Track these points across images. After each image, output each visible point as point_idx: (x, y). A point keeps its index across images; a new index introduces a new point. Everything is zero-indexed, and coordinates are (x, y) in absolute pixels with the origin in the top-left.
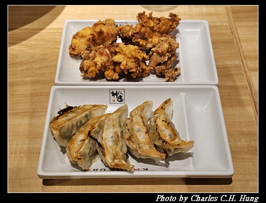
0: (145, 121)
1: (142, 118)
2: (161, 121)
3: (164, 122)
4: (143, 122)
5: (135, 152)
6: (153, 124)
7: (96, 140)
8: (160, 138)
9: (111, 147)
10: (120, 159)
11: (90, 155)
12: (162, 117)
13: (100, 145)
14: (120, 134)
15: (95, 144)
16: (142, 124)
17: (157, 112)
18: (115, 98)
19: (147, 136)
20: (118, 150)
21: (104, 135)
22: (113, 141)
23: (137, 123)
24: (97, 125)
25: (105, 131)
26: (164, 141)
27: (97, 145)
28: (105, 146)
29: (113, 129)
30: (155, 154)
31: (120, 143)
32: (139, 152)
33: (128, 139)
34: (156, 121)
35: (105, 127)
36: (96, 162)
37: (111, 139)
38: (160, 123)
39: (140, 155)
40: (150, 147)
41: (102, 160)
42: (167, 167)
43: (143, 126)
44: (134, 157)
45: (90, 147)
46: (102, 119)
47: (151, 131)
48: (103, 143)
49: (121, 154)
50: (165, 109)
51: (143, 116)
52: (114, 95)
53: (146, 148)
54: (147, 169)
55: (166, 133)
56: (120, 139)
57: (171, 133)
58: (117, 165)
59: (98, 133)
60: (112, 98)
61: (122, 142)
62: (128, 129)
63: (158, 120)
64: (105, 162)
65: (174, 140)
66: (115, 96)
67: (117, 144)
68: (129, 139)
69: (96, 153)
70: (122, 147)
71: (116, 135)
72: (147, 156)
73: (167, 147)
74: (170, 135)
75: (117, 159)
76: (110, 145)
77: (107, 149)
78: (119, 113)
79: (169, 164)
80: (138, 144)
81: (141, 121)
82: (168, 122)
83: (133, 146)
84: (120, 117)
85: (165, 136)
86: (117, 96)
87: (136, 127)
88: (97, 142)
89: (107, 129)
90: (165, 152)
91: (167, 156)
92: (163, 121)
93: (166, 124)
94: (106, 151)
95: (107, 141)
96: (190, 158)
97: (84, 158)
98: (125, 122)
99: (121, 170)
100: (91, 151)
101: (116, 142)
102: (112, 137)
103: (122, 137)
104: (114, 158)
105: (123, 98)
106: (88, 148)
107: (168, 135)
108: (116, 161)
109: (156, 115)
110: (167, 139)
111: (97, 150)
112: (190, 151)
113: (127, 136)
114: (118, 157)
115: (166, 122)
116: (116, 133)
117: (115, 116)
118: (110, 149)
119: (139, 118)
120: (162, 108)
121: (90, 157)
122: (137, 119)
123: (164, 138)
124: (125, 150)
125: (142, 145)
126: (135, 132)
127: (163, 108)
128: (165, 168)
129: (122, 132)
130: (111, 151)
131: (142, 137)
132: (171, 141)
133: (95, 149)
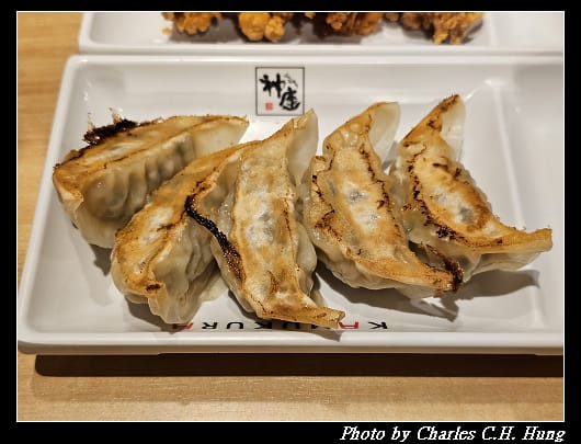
0: (375, 166)
1: (365, 155)
2: (429, 165)
3: (440, 172)
4: (370, 169)
5: (344, 268)
6: (401, 176)
7: (211, 227)
8: (430, 222)
9: (262, 250)
10: (294, 290)
11: (193, 276)
12: (433, 154)
13: (225, 243)
14: (291, 205)
15: (210, 239)
16: (367, 175)
17: (416, 139)
18: (273, 97)
19: (383, 215)
20: (287, 259)
21: (239, 212)
22: (270, 231)
23: (351, 172)
24: (214, 177)
25: (241, 198)
26: (444, 232)
27: (215, 244)
28: (241, 245)
29: (269, 191)
30: (412, 275)
31: (294, 237)
32: (360, 267)
33: (319, 225)
34: (411, 168)
35: (243, 185)
36: (213, 299)
37: (261, 225)
38: (425, 172)
39: (362, 276)
40: (396, 251)
41: (231, 294)
42: (452, 318)
43: (368, 182)
45: (189, 247)
46: (233, 158)
47: (397, 200)
48: (234, 236)
49: (298, 273)
50: (440, 128)
51: (367, 148)
52: (268, 85)
53: (383, 253)
54: (384, 325)
55: (450, 206)
56: (293, 224)
57: (466, 205)
58: (285, 310)
59: (218, 203)
60: (264, 97)
61: (300, 234)
62: (320, 194)
63: (418, 164)
64: (244, 300)
65: (481, 225)
66: (274, 90)
67: (283, 241)
68: (325, 223)
69: (213, 270)
70: (299, 249)
71: (279, 212)
72: (384, 281)
73: (453, 250)
74: (463, 211)
75: (284, 290)
76: (259, 245)
77: (249, 257)
78: (290, 138)
79: (456, 309)
80: (356, 242)
81: (361, 164)
82: (454, 169)
83: (335, 247)
84: (291, 151)
85: (449, 216)
86: (279, 90)
87: (347, 187)
88: (215, 231)
89: (248, 192)
90: (449, 267)
91: (457, 282)
92: (436, 165)
93: (449, 177)
94: (244, 263)
95: (247, 230)
96: (531, 289)
97: (169, 287)
98: (309, 171)
99: (298, 327)
100: (195, 265)
101: (280, 234)
102: (266, 218)
103: (300, 217)
104: (275, 285)
105: (299, 97)
106: (185, 251)
107: (456, 211)
108: (279, 295)
109: (412, 149)
110: (457, 222)
111: (214, 260)
112: (528, 267)
113: (315, 213)
114: (285, 284)
115: (446, 168)
116: (277, 203)
117: (277, 150)
118: (258, 257)
119: (357, 156)
120: (431, 124)
121: (191, 284)
122: (348, 158)
123: (442, 221)
124: (310, 259)
125: (368, 245)
126: (345, 202)
127: (436, 125)
128: (445, 321)
129: (299, 202)
130: (263, 263)
131: (366, 216)
132: (469, 230)
133: (207, 259)
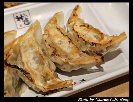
0: (63, 32)
1: (59, 29)
2: (78, 26)
3: (83, 28)
4: (62, 33)
5: (65, 66)
6: (71, 33)
7: (16, 67)
8: (87, 43)
9: (37, 69)
10: (53, 78)
11: (15, 86)
12: (78, 23)
13: (23, 71)
14: (41, 51)
15: (17, 72)
16: (62, 35)
17: (71, 21)
19: (71, 45)
20: (47, 69)
21: (24, 59)
22: (37, 62)
23: (56, 35)
24: (11, 52)
25: (23, 55)
26: (92, 44)
27: (20, 72)
29: (32, 49)
30: (88, 60)
31: (46, 61)
32: (71, 64)
33: (53, 55)
34: (73, 29)
35: (22, 50)
36: (24, 92)
37: (33, 61)
38: (78, 29)
39: (72, 67)
40: (80, 55)
41: (30, 88)
42: (102, 71)
43: (63, 37)
44: (63, 73)
45: (11, 76)
46: (16, 43)
47: (73, 40)
48: (25, 68)
49: (52, 72)
50: (77, 15)
51: (58, 27)
53: (76, 57)
54: (84, 80)
55: (91, 36)
56: (44, 57)
57: (95, 34)
58: (52, 86)
59: (16, 59)
61: (47, 60)
62: (49, 45)
63: (75, 27)
64: (36, 88)
65: (102, 38)
67: (43, 64)
68: (54, 53)
69: (21, 82)
70: (49, 64)
71: (38, 55)
72: (80, 65)
73: (98, 49)
74: (95, 36)
75: (49, 80)
76: (35, 68)
77: (33, 73)
79: (102, 68)
80: (66, 56)
81: (58, 32)
82: (87, 25)
83: (60, 60)
85: (92, 39)
87: (57, 41)
88: (18, 68)
89: (25, 52)
90: (98, 54)
91: (103, 58)
92: (81, 26)
93: (86, 28)
94: (32, 75)
95: (29, 64)
96: (122, 54)
97: (9, 92)
99: (57, 91)
100: (15, 82)
101: (41, 62)
102: (34, 58)
103: (45, 54)
104: (45, 79)
106: (10, 78)
107: (93, 37)
108: (48, 82)
109: (71, 24)
110: (95, 40)
111: (21, 79)
113: (50, 52)
114: (49, 77)
115: (84, 26)
116: (36, 52)
117: (30, 35)
118: (36, 72)
119: (56, 30)
120: (74, 15)
121: (16, 89)
123: (90, 41)
124: (54, 67)
125: (71, 56)
126: (58, 45)
128: (101, 72)
129: (43, 50)
130: (38, 73)
131: (66, 47)
132: (100, 41)
133: (18, 79)
